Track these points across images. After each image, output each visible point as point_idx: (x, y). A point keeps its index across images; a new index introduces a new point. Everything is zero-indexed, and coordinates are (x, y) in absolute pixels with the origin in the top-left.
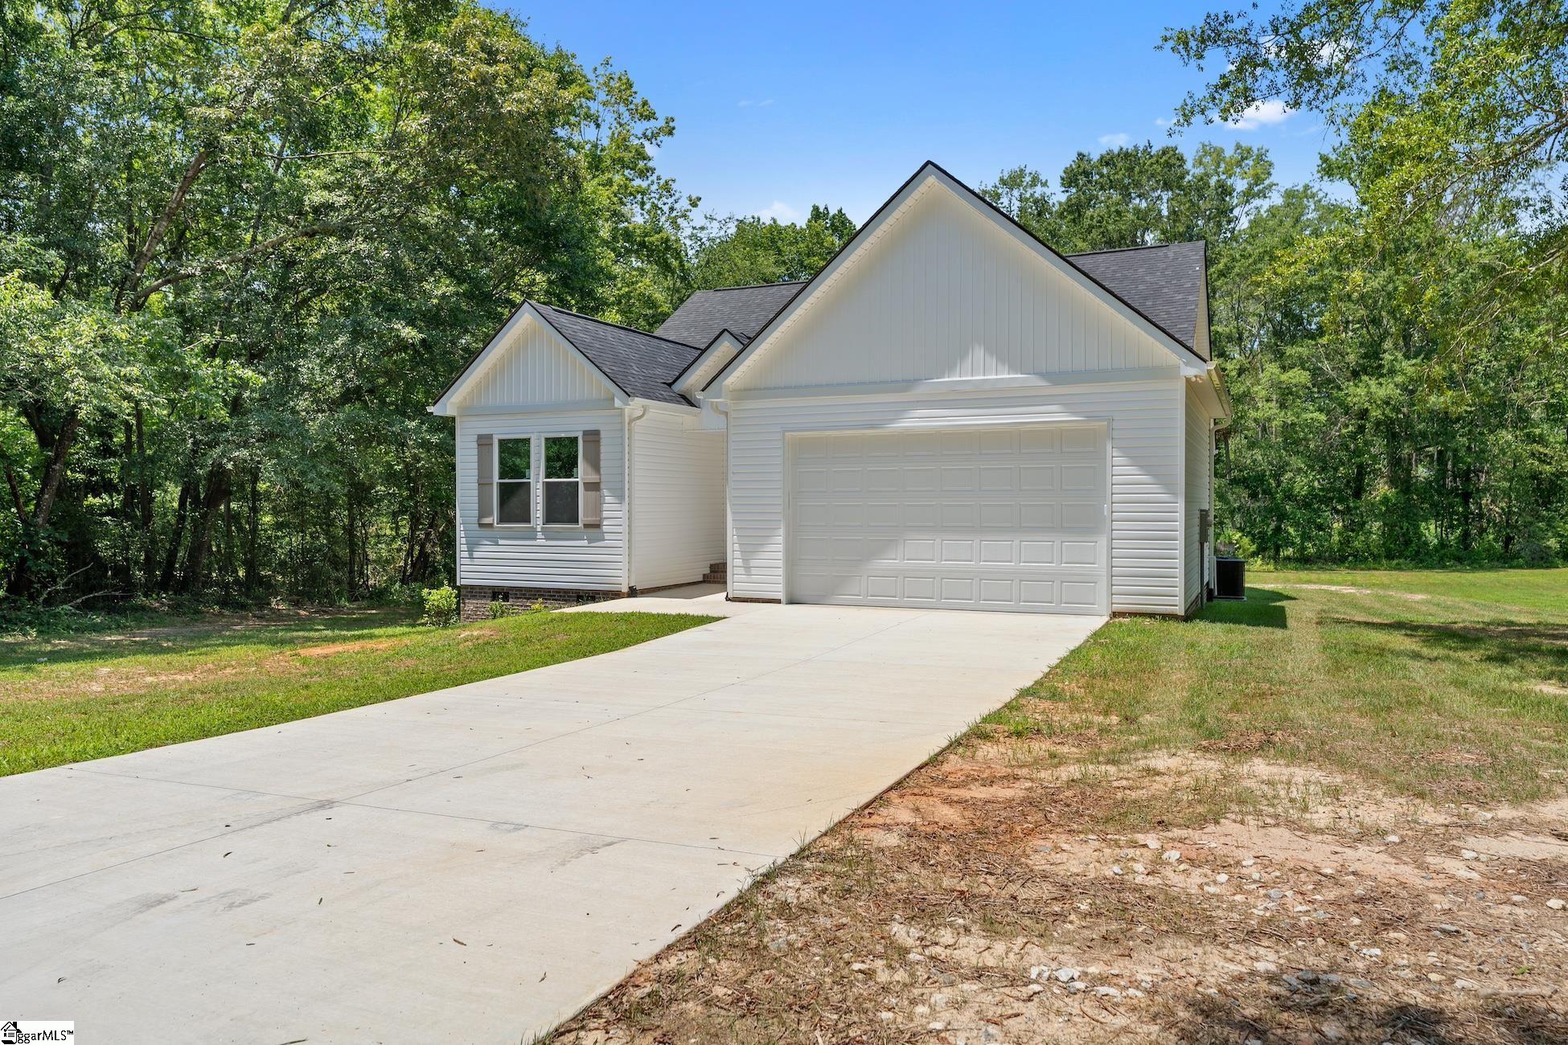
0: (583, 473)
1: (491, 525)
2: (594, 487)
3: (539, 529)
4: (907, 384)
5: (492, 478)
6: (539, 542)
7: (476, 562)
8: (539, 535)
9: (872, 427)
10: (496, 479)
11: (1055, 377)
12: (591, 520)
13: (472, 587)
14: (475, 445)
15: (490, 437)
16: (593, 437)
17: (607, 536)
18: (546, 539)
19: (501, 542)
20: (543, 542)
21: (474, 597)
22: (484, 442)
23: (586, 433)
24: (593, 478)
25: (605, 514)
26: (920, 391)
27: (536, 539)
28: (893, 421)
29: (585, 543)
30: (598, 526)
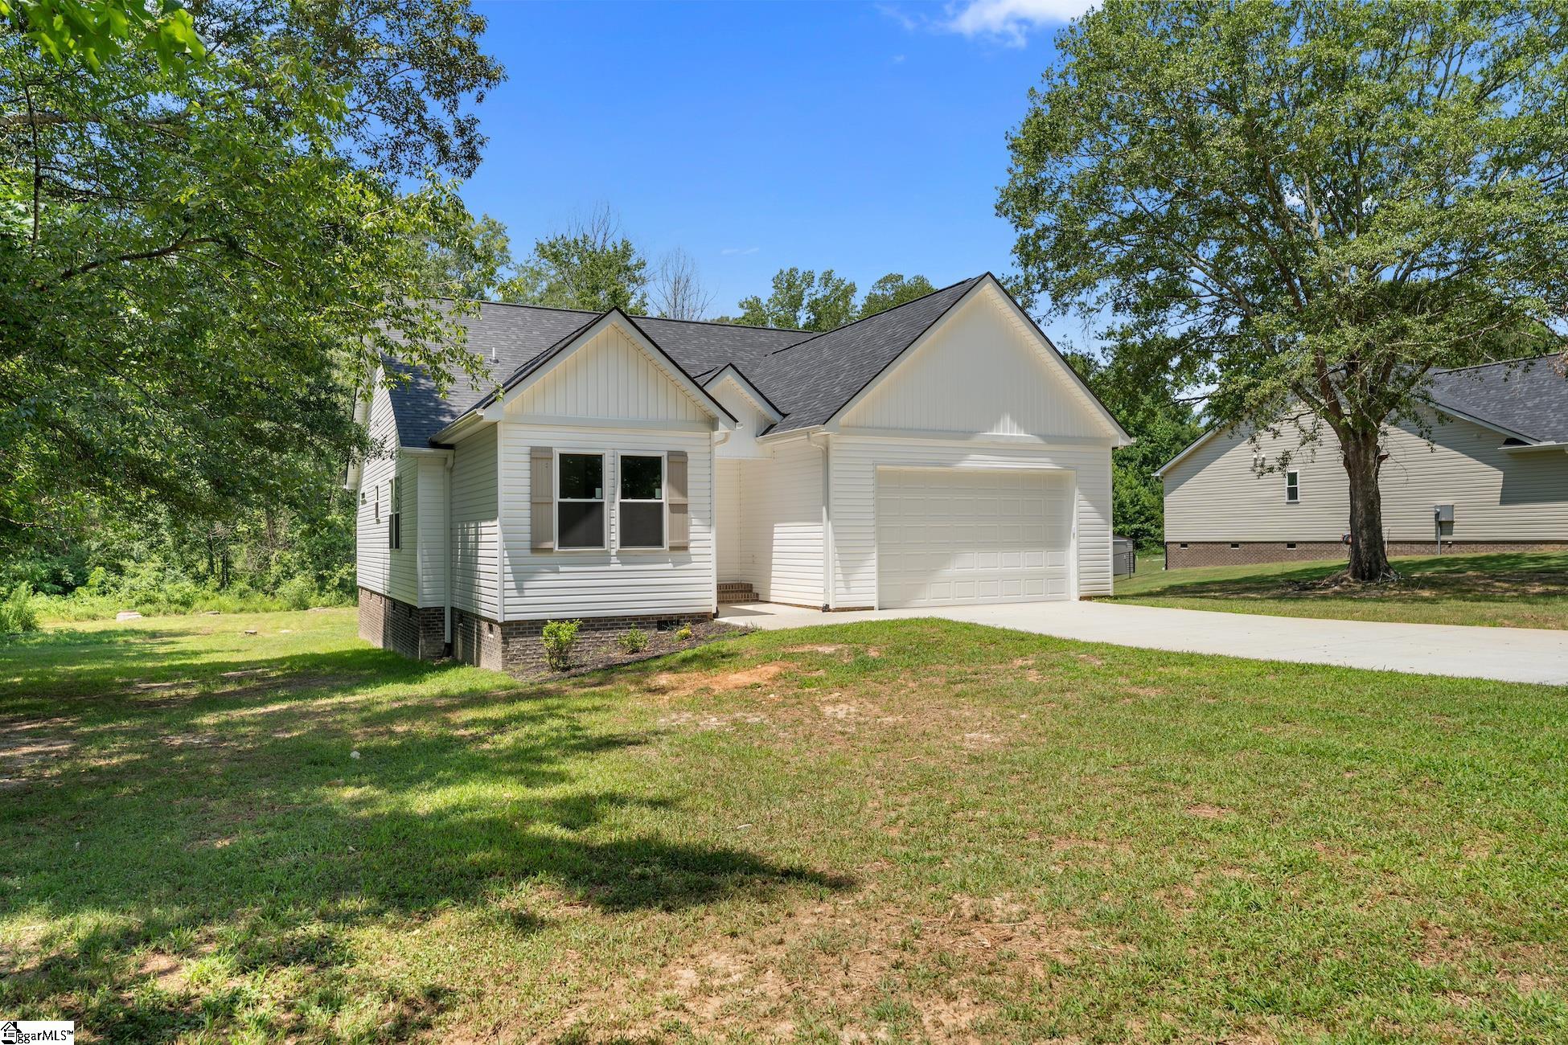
0: (666, 495)
1: (551, 550)
2: (680, 509)
3: (613, 552)
4: (967, 434)
5: (551, 497)
6: (613, 567)
7: (527, 592)
8: (614, 560)
9: (941, 465)
10: (557, 498)
11: (1049, 439)
12: (677, 542)
13: (519, 623)
14: (527, 458)
15: (549, 450)
16: (679, 458)
17: (694, 558)
18: (623, 563)
19: (562, 569)
20: (619, 567)
21: (522, 634)
22: (538, 455)
23: (671, 454)
24: (678, 499)
25: (692, 536)
26: (977, 440)
27: (609, 563)
28: (959, 461)
29: (670, 566)
30: (685, 548)
